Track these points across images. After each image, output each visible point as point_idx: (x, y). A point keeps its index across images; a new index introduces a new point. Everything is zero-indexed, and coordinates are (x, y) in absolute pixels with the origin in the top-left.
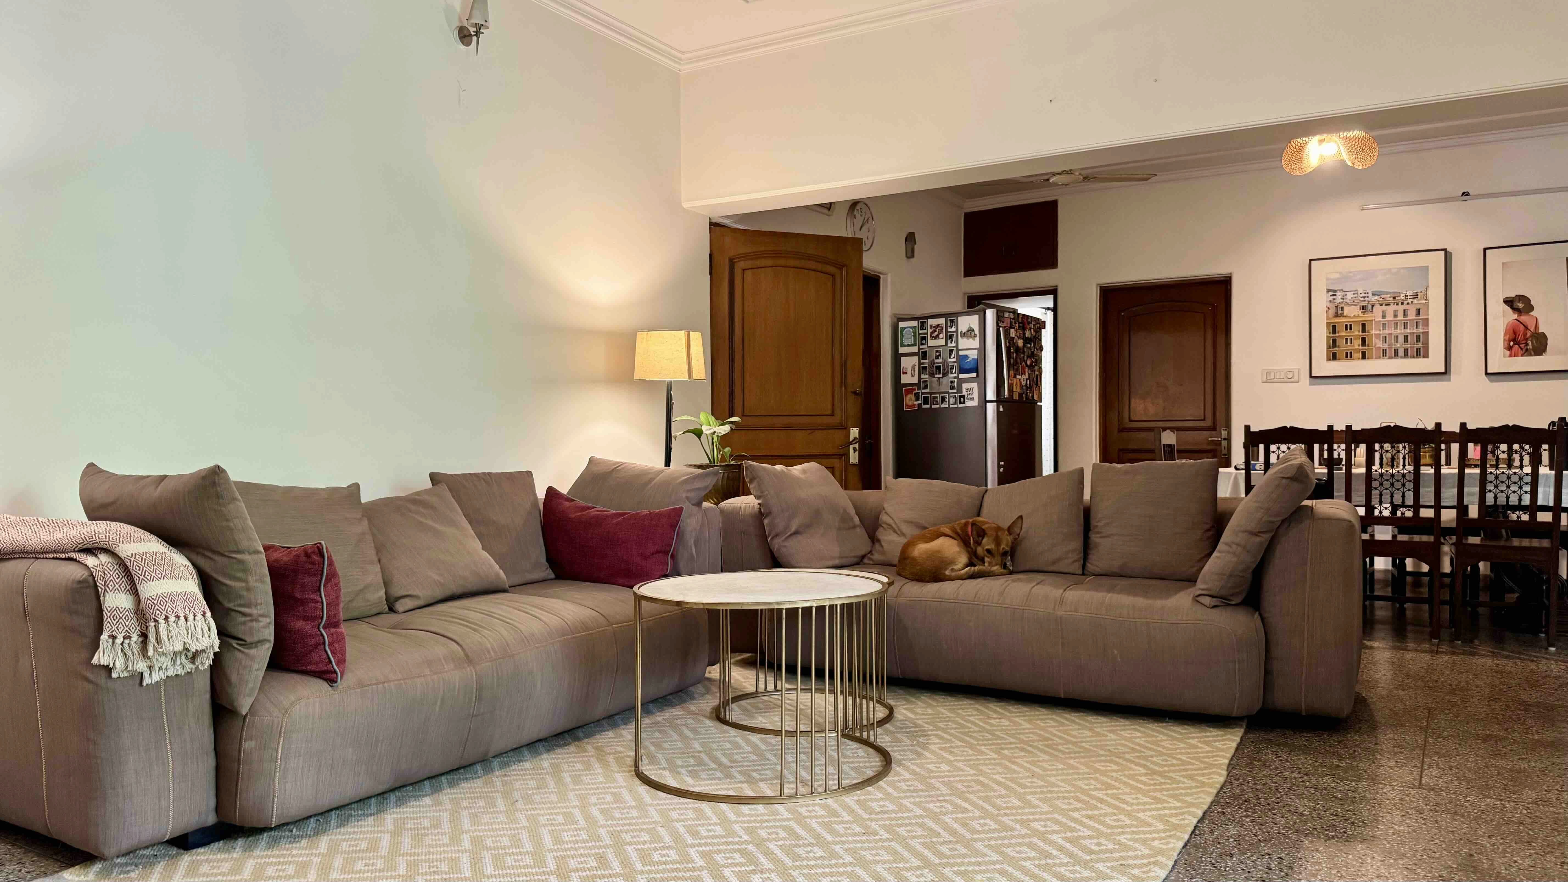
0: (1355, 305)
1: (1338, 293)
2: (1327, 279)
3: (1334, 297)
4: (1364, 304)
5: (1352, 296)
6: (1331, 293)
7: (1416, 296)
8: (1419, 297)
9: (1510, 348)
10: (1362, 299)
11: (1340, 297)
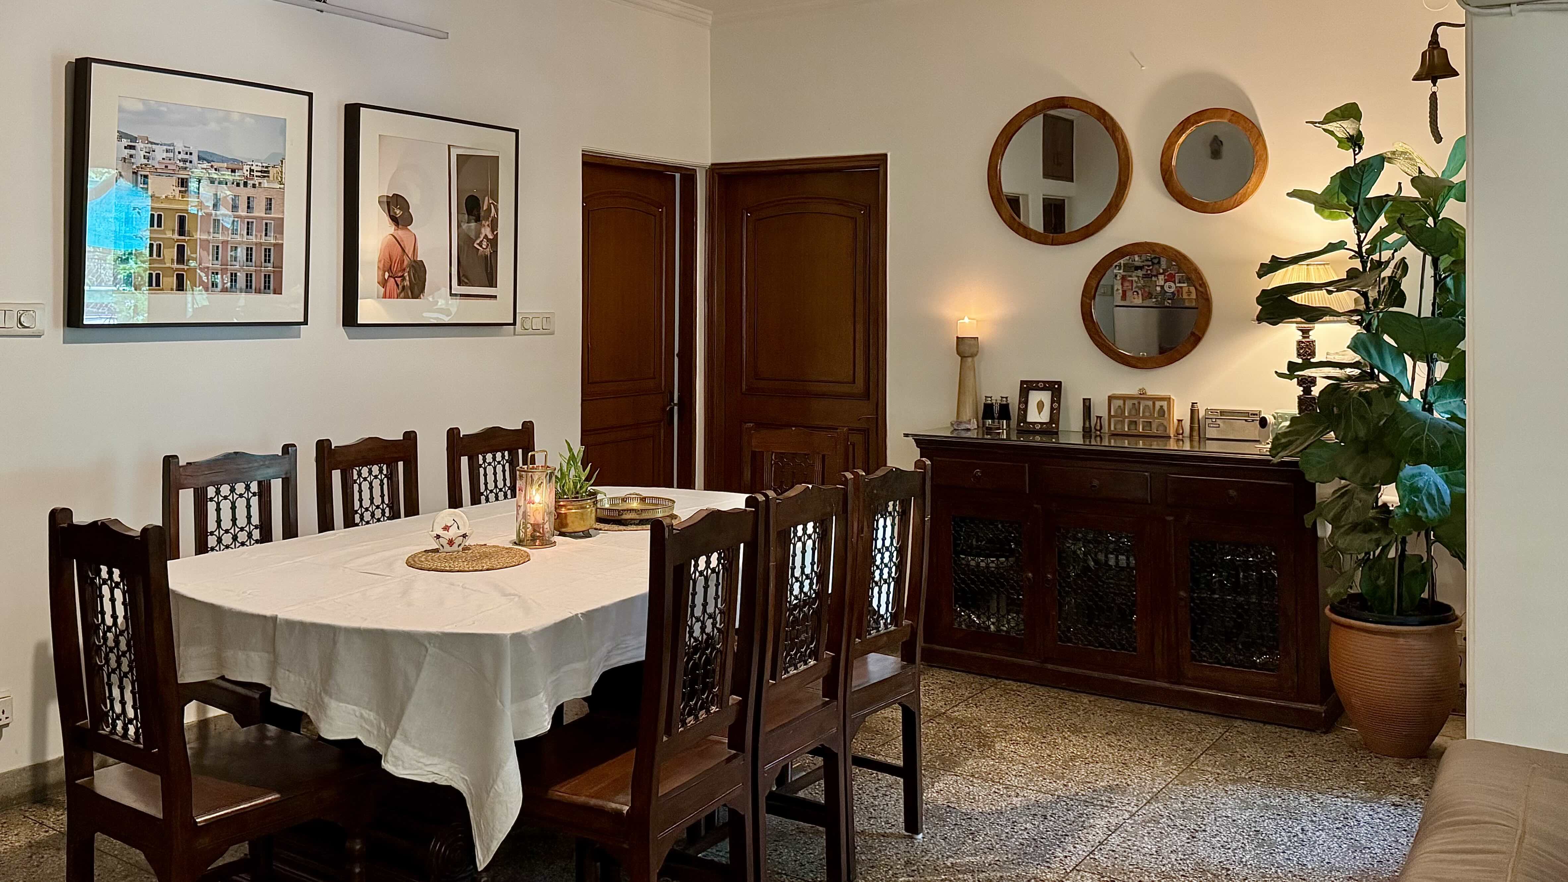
0: (170, 175)
1: (139, 145)
3: (132, 152)
4: (184, 174)
5: (165, 155)
6: (125, 142)
7: (265, 173)
8: (271, 175)
10: (181, 164)
11: (142, 153)
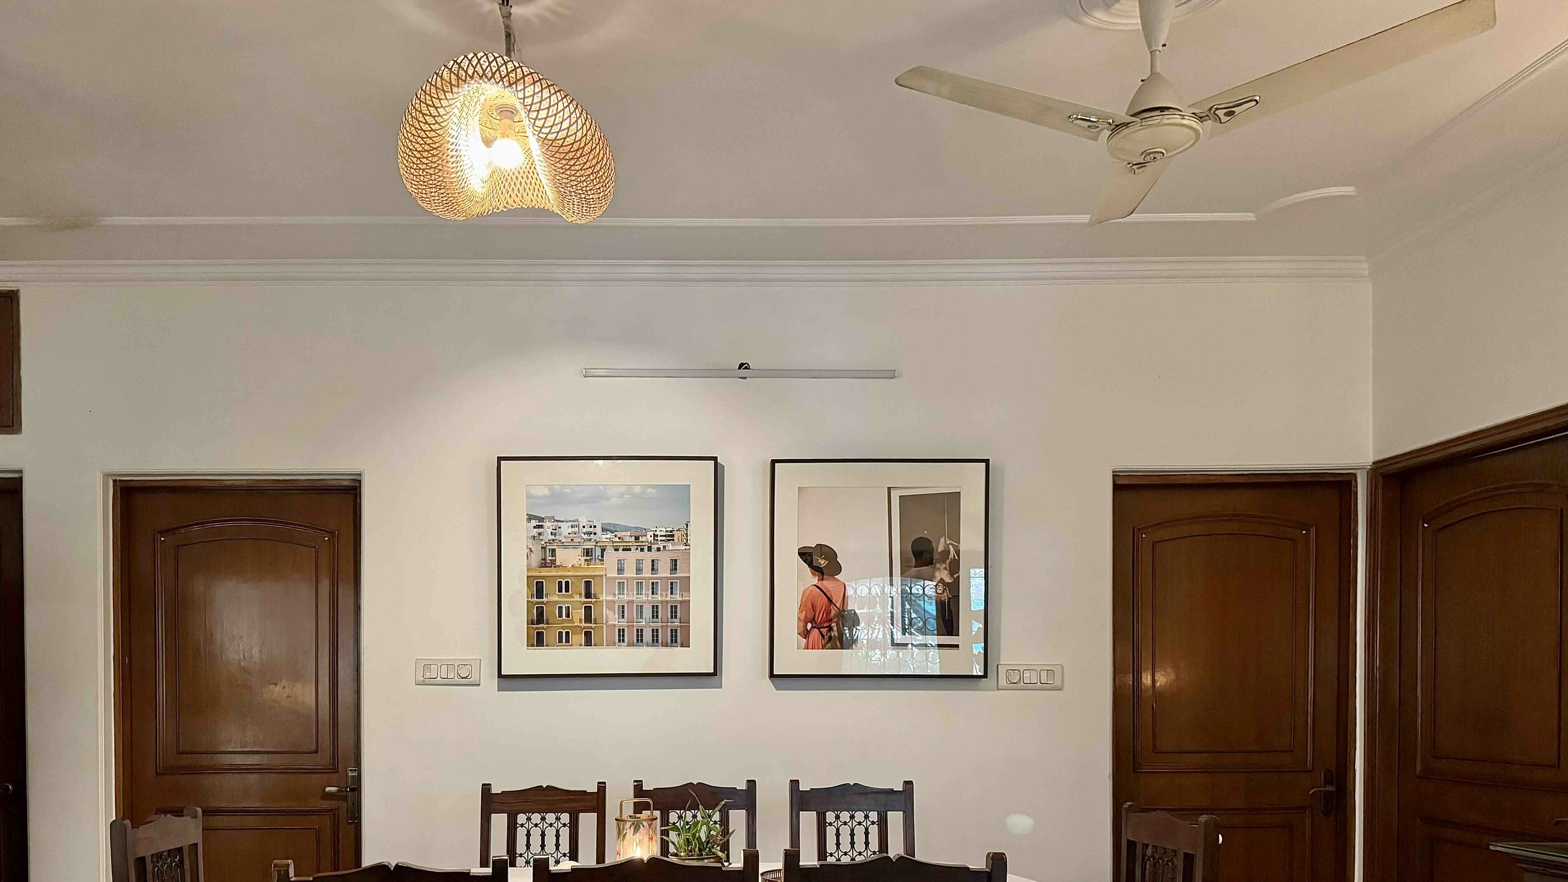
0: (575, 547)
1: (547, 524)
2: (529, 496)
3: (541, 530)
4: (589, 545)
5: (570, 530)
6: (534, 523)
7: (670, 537)
8: (676, 538)
9: (806, 634)
10: (586, 537)
11: (550, 531)
